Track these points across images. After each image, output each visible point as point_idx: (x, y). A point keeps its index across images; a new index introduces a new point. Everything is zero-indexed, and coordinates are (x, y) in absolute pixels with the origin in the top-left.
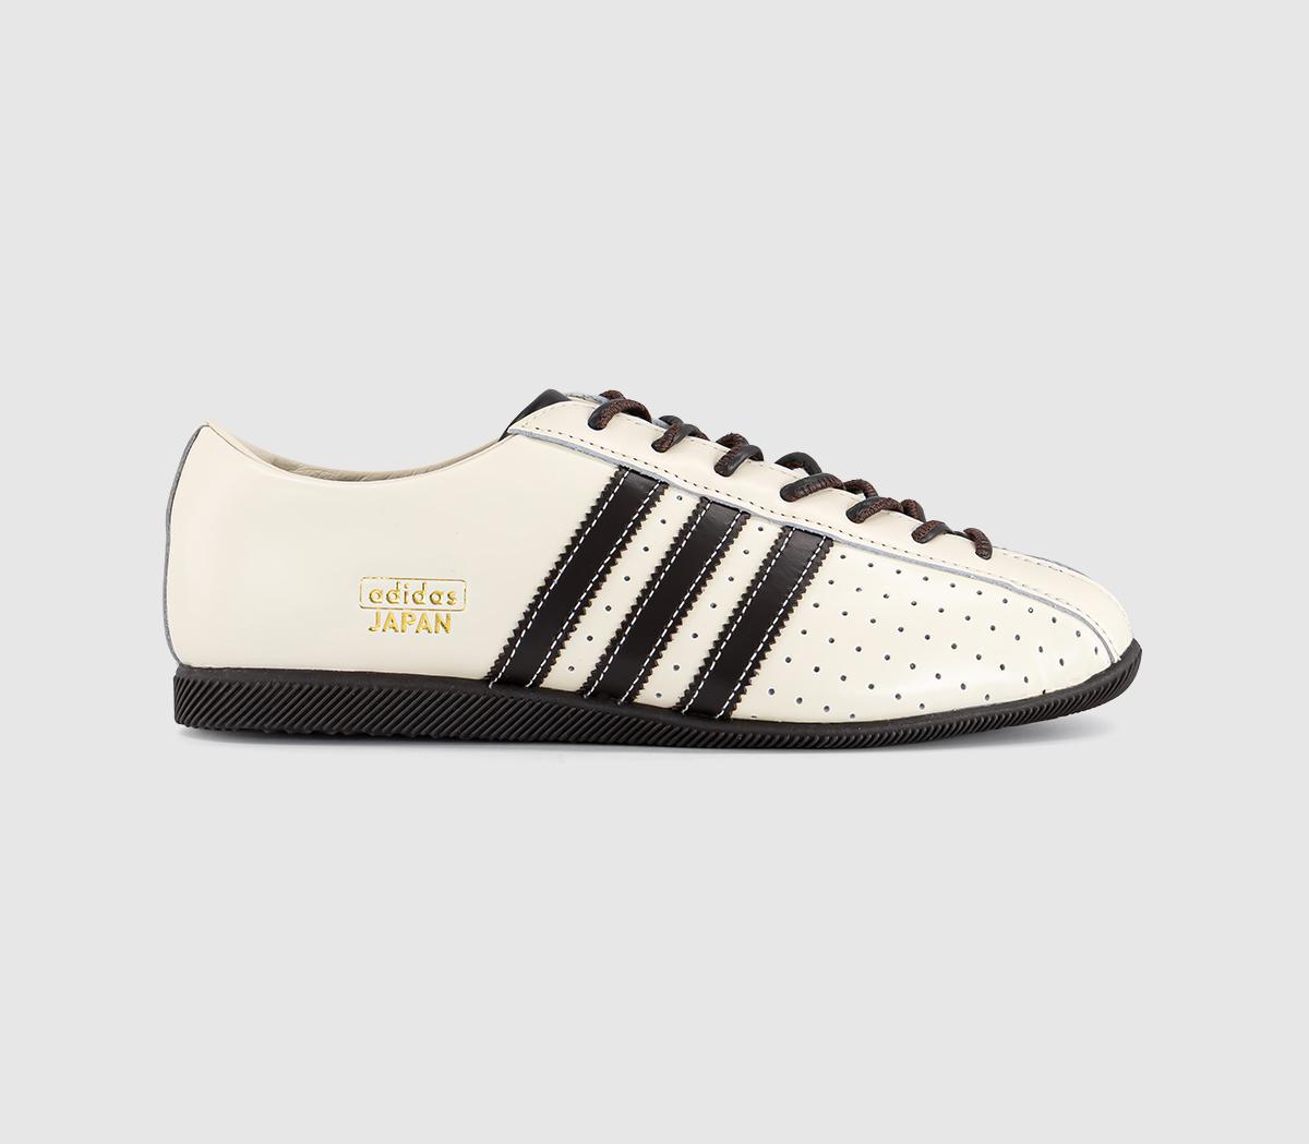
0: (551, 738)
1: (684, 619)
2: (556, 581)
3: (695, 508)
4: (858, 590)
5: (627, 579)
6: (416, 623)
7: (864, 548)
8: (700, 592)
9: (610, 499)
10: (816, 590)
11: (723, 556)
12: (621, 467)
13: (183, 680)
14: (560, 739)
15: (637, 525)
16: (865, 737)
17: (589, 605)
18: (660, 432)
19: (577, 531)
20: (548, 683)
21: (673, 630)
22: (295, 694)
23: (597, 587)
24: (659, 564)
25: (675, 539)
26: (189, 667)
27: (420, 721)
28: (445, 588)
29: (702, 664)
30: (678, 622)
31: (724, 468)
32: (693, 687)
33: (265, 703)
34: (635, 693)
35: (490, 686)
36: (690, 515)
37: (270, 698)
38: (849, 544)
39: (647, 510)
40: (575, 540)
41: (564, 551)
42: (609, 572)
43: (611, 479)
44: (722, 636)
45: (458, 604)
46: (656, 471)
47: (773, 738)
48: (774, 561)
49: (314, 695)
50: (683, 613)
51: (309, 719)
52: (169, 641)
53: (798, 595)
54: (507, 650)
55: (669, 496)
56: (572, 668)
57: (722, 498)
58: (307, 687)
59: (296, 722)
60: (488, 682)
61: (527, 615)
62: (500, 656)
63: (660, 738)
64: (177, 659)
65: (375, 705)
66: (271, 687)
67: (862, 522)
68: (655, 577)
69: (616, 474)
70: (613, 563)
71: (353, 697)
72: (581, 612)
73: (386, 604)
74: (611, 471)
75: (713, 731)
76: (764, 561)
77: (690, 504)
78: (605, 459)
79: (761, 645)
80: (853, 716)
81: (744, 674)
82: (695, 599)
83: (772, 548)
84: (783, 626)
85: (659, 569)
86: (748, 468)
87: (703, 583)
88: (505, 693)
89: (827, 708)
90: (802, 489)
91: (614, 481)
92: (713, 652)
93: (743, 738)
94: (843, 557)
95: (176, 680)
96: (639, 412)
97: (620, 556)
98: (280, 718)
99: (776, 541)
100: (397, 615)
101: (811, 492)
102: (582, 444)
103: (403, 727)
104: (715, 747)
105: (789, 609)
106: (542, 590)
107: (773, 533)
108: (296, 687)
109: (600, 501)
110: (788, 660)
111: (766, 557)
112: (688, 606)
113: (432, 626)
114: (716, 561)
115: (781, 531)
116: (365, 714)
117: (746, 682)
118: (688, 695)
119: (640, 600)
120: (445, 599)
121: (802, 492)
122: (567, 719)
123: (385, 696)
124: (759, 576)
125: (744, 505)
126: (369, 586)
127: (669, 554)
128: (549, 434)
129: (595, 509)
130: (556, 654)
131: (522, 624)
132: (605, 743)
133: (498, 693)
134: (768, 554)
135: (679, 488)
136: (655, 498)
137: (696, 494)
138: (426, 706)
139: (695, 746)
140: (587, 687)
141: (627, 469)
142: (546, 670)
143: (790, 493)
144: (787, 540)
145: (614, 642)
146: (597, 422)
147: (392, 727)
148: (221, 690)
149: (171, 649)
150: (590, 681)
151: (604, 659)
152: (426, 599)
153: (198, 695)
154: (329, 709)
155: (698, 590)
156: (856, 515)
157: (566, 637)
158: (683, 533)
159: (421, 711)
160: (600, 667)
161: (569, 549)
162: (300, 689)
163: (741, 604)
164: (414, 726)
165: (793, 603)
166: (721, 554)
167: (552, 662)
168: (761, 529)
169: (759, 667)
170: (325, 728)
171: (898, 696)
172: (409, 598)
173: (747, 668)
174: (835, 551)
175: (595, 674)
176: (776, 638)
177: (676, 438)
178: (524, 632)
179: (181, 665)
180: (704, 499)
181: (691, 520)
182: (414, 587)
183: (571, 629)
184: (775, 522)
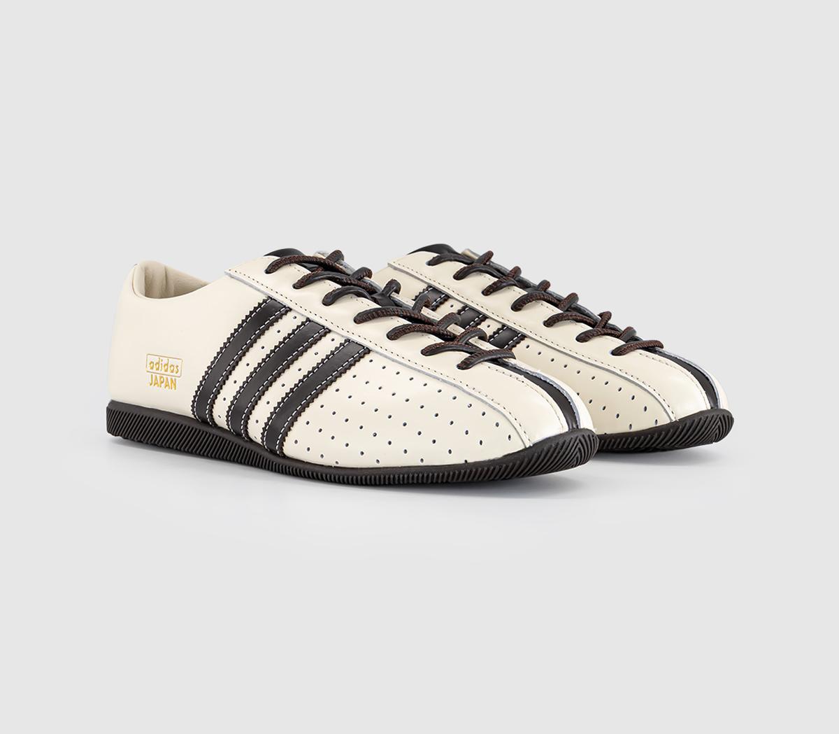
3: (299, 324)
4: (367, 382)
5: (247, 365)
6: (164, 383)
7: (385, 357)
8: (280, 376)
9: (253, 315)
11: (302, 355)
12: (268, 297)
15: (263, 332)
21: (259, 398)
23: (233, 368)
24: (264, 357)
25: (280, 342)
28: (175, 363)
29: (266, 420)
30: (263, 393)
32: (262, 434)
34: (247, 434)
36: (295, 328)
38: (380, 354)
39: (271, 324)
42: (241, 360)
43: (260, 304)
44: (279, 404)
45: (179, 373)
46: (285, 300)
48: (326, 361)
55: (289, 316)
56: (220, 417)
57: (317, 318)
60: (198, 420)
67: (394, 339)
68: (259, 365)
69: (264, 301)
70: (244, 354)
72: (224, 383)
73: (154, 370)
74: (262, 299)
76: (322, 360)
77: (298, 321)
78: (261, 292)
80: (337, 462)
82: (275, 381)
83: (331, 352)
85: (263, 360)
87: (283, 370)
89: (322, 456)
94: (372, 361)
95: (108, 409)
99: (336, 348)
100: (158, 377)
102: (252, 281)
105: (320, 391)
107: (338, 342)
109: (247, 317)
110: (308, 423)
112: (271, 384)
113: (170, 383)
114: (296, 358)
115: (343, 342)
117: (286, 434)
118: (262, 439)
119: (248, 378)
120: (175, 369)
124: (314, 369)
125: (327, 324)
126: (149, 359)
127: (271, 351)
130: (212, 407)
134: (326, 356)
135: (296, 312)
136: (280, 317)
137: (305, 316)
141: (271, 298)
142: (211, 416)
144: (342, 347)
145: (232, 403)
151: (228, 412)
152: (169, 369)
156: (393, 334)
157: (216, 397)
158: (285, 339)
163: (296, 385)
165: (325, 387)
167: (211, 411)
168: (332, 340)
169: (293, 425)
171: (362, 453)
172: (163, 367)
174: (368, 357)
178: (199, 392)
180: (307, 319)
181: (294, 331)
182: (165, 361)
183: (218, 392)
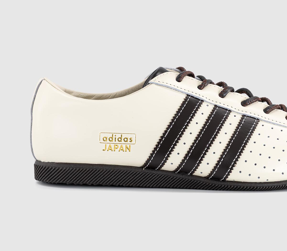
0: (164, 186)
1: (210, 147)
2: (167, 134)
3: (213, 109)
4: (268, 137)
5: (191, 133)
6: (119, 149)
7: (270, 122)
8: (216, 138)
9: (185, 106)
10: (254, 137)
11: (223, 125)
12: (187, 95)
13: (38, 166)
14: (167, 187)
15: (194, 115)
16: (271, 187)
17: (178, 142)
18: (200, 82)
19: (173, 117)
20: (164, 168)
21: (207, 151)
22: (77, 171)
23: (181, 136)
24: (201, 128)
25: (207, 120)
26: (40, 161)
27: (120, 181)
28: (129, 137)
29: (217, 162)
30: (208, 148)
31: (222, 95)
32: (214, 170)
33: (67, 174)
34: (193, 172)
35: (144, 169)
36: (211, 111)
37: (69, 173)
38: (265, 121)
39: (197, 110)
40: (173, 120)
41: (169, 124)
42: (185, 131)
43: (185, 99)
44: (223, 153)
45: (133, 142)
46: (199, 96)
47: (240, 187)
48: (240, 127)
49: (84, 172)
50: (210, 145)
51: (82, 180)
52: (33, 152)
53: (248, 139)
54: (150, 157)
55: (204, 105)
56: (172, 164)
57: (222, 105)
58: (81, 169)
59: (78, 181)
60: (143, 168)
61: (157, 146)
62: (148, 159)
63: (201, 187)
64: (35, 158)
65: (104, 176)
66: (69, 169)
67: (269, 113)
68: (200, 133)
69: (186, 97)
70: (186, 128)
71: (97, 173)
72: (175, 145)
73: (108, 141)
74: (184, 96)
75: (220, 185)
76: (237, 127)
77: (211, 108)
78: (182, 92)
79: (237, 156)
80: (267, 180)
81: (231, 166)
82: (214, 141)
83: (239, 123)
84: (244, 150)
85: (202, 130)
86: (230, 95)
87: (216, 135)
88: (149, 171)
89: (259, 177)
90: (248, 102)
91: (186, 100)
92: (220, 159)
93: (230, 187)
94: (263, 125)
95: (35, 165)
96: (191, 75)
97: (188, 126)
98: (72, 180)
99: (240, 120)
100: (113, 146)
101: (251, 103)
102: (174, 87)
103: (114, 183)
104: (220, 190)
105: (246, 144)
106: (162, 137)
107: (239, 117)
108: (78, 169)
109: (181, 107)
110: (246, 161)
111: (237, 126)
112: (212, 143)
113: (124, 148)
114: (221, 127)
115: (242, 117)
116: (101, 178)
117: (232, 169)
118: (212, 173)
119: (195, 141)
120: (129, 140)
121: (248, 103)
122: (170, 180)
123: (108, 172)
124: (235, 132)
125: (229, 108)
126: (103, 136)
127: (205, 125)
128: (163, 84)
129: (179, 110)
130: (167, 159)
131: (155, 149)
132: (183, 188)
133: (146, 171)
134: (238, 125)
135: (207, 102)
136: (200, 105)
137: (213, 104)
138: (122, 176)
139: (213, 190)
140: (177, 170)
141: (190, 96)
142: (163, 164)
143: (244, 103)
144: (244, 120)
145: (187, 155)
146: (179, 79)
147: (111, 182)
148: (52, 170)
149: (33, 155)
150: (178, 168)
151: (183, 161)
152: (123, 140)
153: (44, 171)
154: (89, 177)
155: (215, 137)
156: (266, 111)
157: (170, 153)
158: (209, 118)
159: (120, 177)
160: (182, 163)
161: (171, 123)
162: (79, 170)
163: (230, 142)
164: (118, 182)
165: (247, 141)
166: (222, 125)
167: (165, 162)
168: (235, 116)
169: (236, 163)
170: (87, 183)
171: (283, 173)
172: (117, 140)
173: (232, 164)
174: (260, 124)
175: (180, 166)
176: (242, 154)
177: (206, 85)
178: (156, 151)
179: (37, 160)
180: (216, 106)
181: (212, 113)
182: (119, 136)
183: (172, 150)
184: (240, 113)
